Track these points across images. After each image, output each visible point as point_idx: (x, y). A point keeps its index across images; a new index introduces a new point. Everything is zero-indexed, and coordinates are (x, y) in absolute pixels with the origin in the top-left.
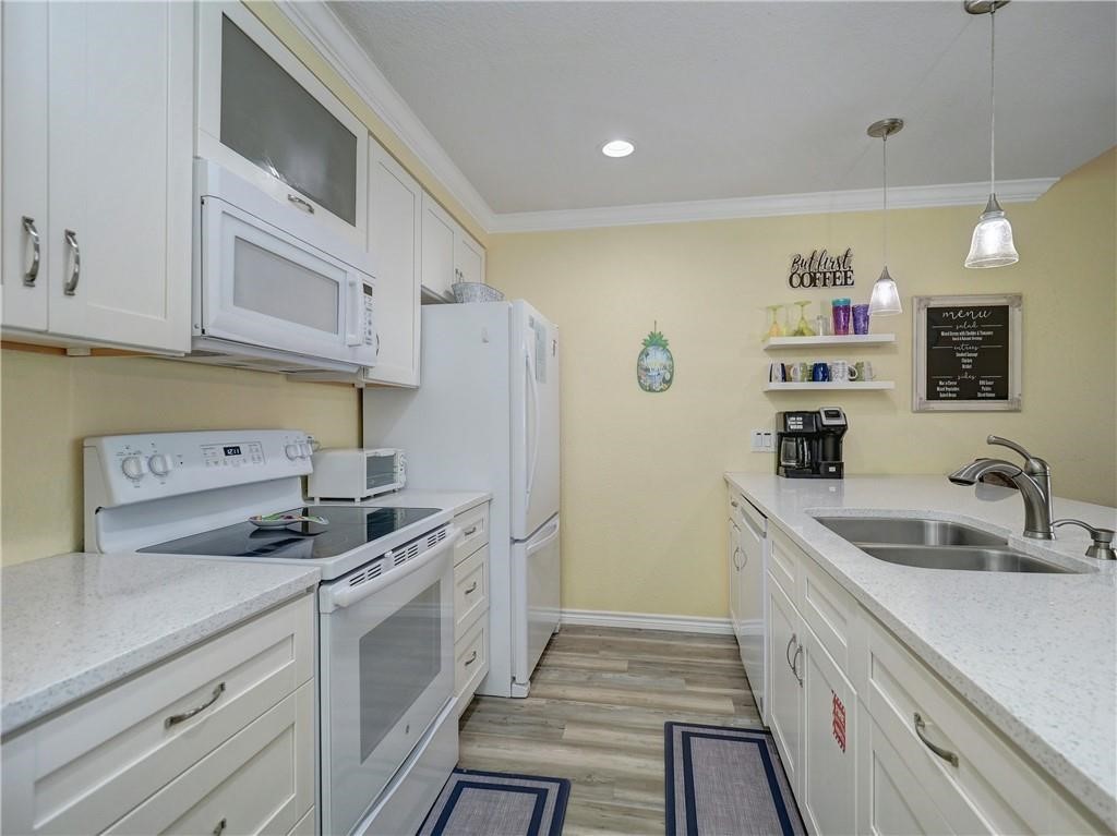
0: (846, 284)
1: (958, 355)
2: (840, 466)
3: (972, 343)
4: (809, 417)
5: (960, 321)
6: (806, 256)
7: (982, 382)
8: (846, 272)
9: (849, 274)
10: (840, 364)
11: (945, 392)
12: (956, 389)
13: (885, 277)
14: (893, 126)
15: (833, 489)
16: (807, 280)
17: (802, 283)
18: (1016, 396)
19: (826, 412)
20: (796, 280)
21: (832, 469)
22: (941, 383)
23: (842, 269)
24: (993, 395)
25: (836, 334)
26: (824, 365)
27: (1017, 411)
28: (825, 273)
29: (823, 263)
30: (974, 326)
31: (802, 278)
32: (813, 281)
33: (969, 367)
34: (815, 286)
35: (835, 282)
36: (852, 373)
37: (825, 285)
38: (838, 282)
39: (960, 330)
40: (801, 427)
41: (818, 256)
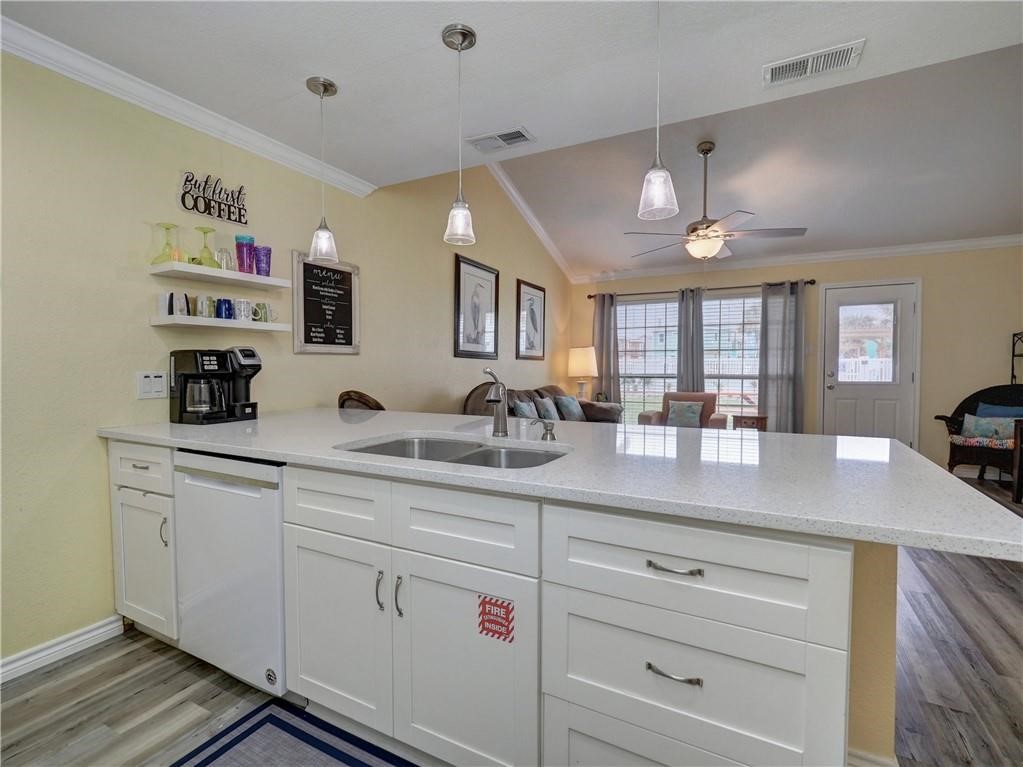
0: (240, 221)
1: (324, 307)
2: (254, 406)
3: (333, 298)
4: (222, 357)
5: (324, 279)
6: (200, 178)
7: (338, 331)
8: (240, 209)
9: (243, 212)
10: (242, 302)
11: (316, 337)
12: (323, 335)
13: (323, 227)
14: (328, 88)
15: (249, 430)
16: (201, 205)
17: (195, 206)
18: (357, 343)
19: (242, 351)
20: (190, 202)
21: (248, 410)
22: (313, 329)
23: (236, 205)
24: (344, 341)
25: (240, 271)
26: (229, 302)
27: (357, 354)
28: (220, 204)
29: (217, 192)
30: (333, 284)
31: (196, 200)
32: (208, 208)
33: (330, 317)
34: (210, 213)
35: (229, 216)
36: (255, 313)
37: (219, 216)
38: (233, 217)
39: (324, 286)
40: (216, 367)
41: (212, 183)
